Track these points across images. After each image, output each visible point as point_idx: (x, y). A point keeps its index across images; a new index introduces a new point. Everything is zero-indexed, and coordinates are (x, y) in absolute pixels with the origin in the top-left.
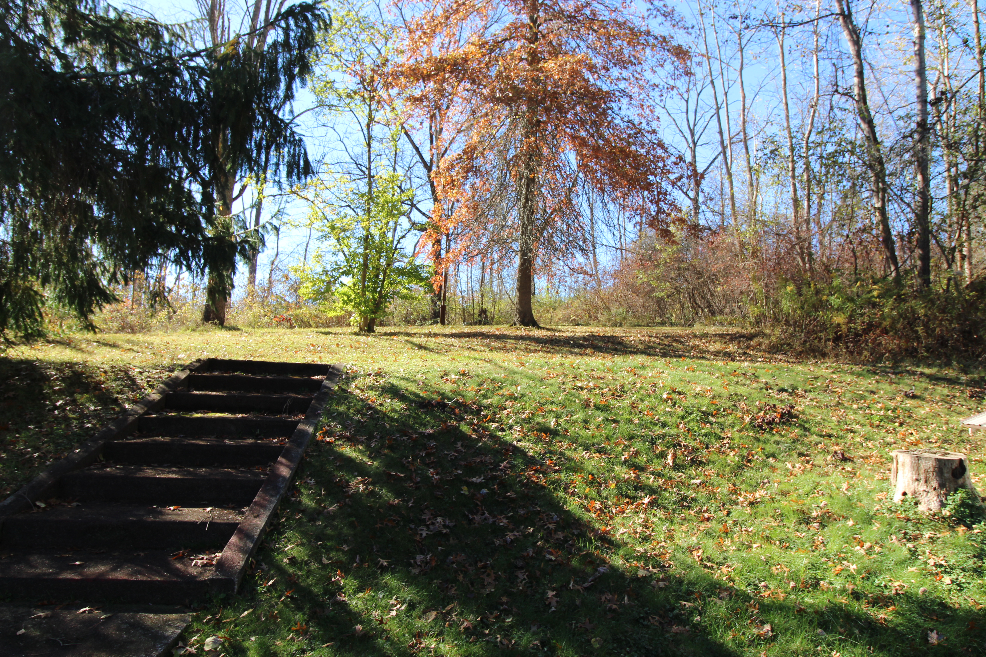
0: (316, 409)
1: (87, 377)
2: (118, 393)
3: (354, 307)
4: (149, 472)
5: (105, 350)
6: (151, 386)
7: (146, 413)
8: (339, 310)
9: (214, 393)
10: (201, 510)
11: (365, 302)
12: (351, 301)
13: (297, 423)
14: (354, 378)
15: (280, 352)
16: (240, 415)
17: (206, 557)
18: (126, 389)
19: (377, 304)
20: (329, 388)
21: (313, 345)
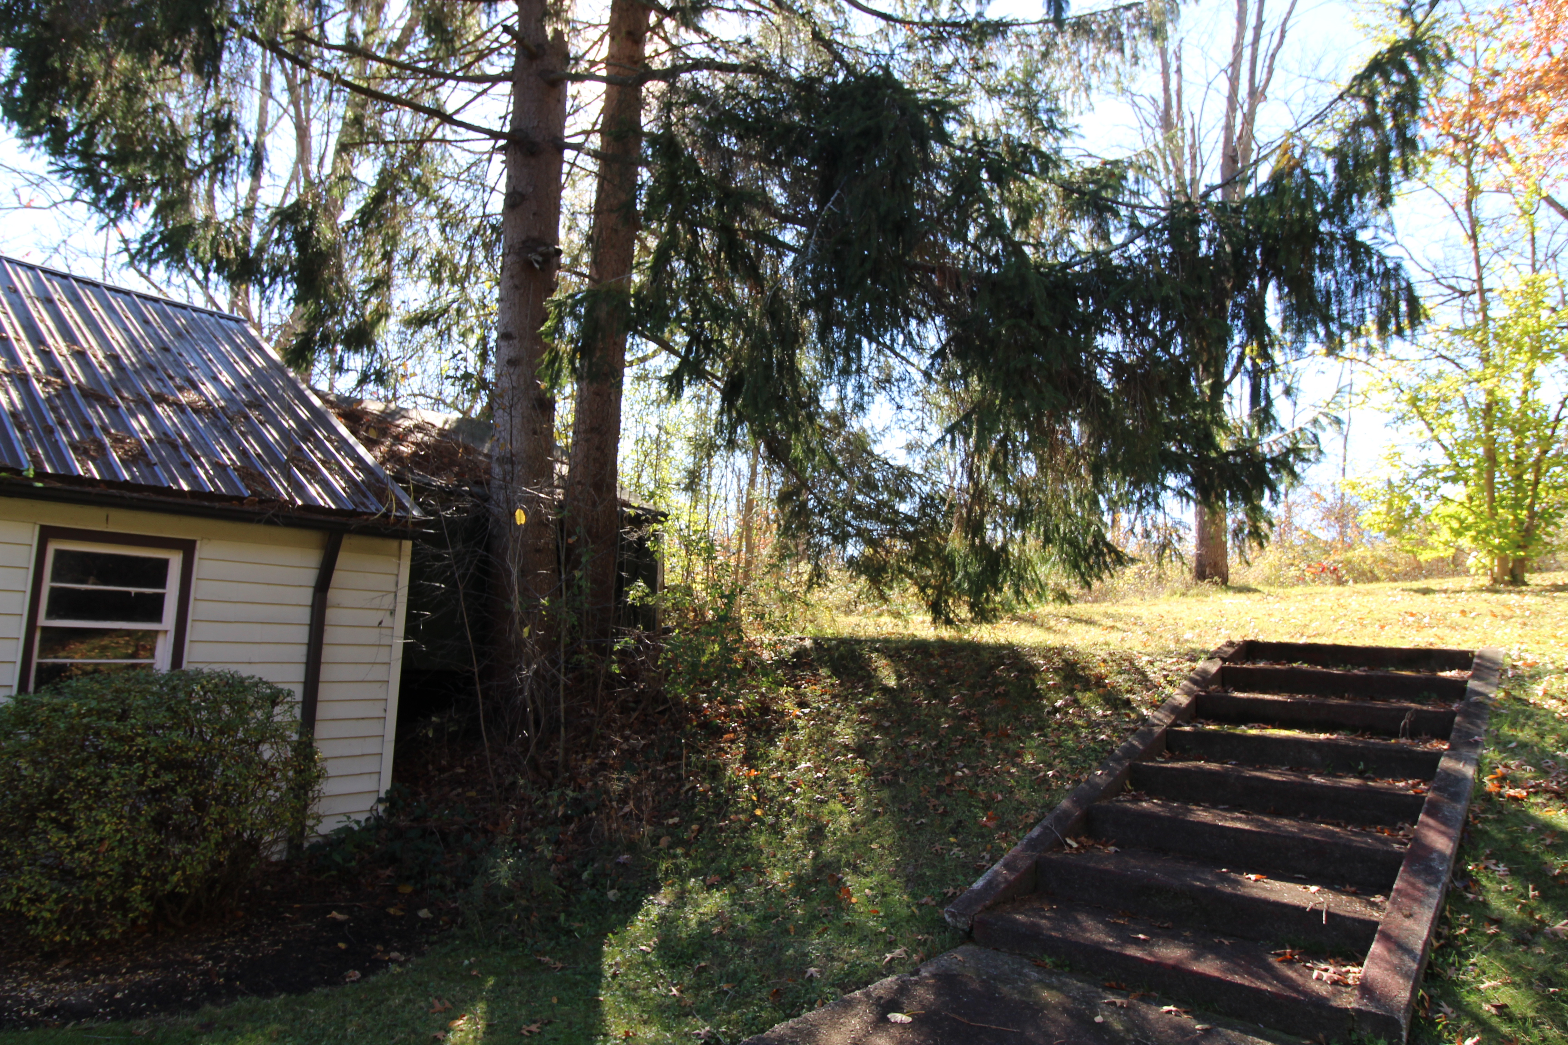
0: (1469, 735)
1: (1083, 669)
2: (1128, 692)
3: (1475, 539)
4: (1203, 815)
5: (1081, 628)
6: (1170, 683)
7: (1174, 724)
8: (1441, 547)
9: (1268, 697)
10: (1300, 888)
11: (1499, 528)
12: (1468, 528)
13: (1438, 755)
14: (1536, 676)
15: (1350, 627)
16: (1322, 736)
17: (1332, 969)
18: (1137, 687)
19: (1527, 530)
20: (1486, 696)
21: (1412, 615)
